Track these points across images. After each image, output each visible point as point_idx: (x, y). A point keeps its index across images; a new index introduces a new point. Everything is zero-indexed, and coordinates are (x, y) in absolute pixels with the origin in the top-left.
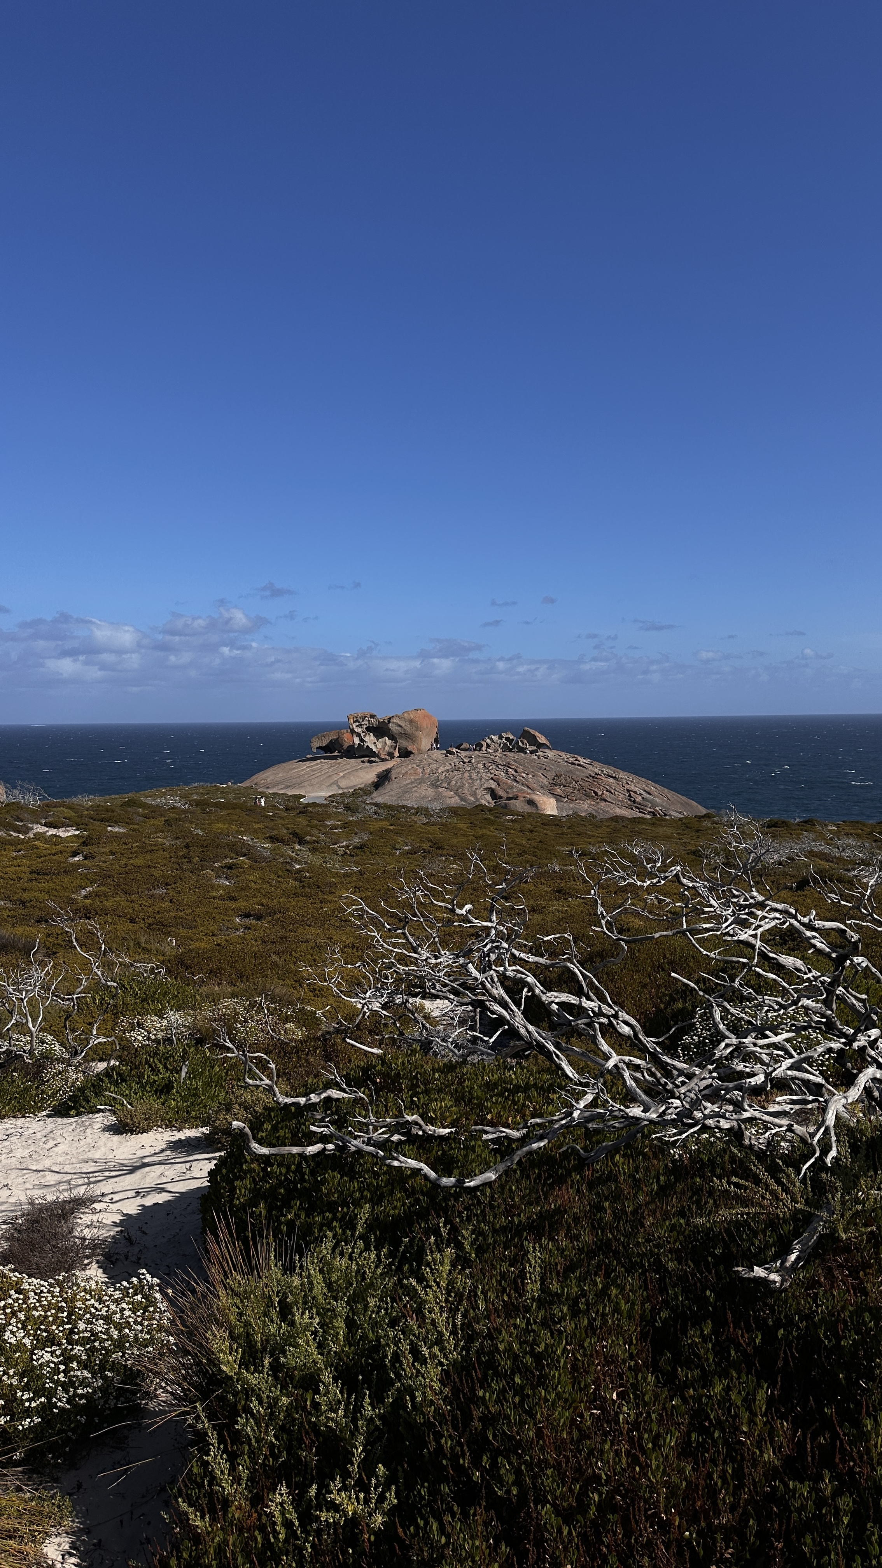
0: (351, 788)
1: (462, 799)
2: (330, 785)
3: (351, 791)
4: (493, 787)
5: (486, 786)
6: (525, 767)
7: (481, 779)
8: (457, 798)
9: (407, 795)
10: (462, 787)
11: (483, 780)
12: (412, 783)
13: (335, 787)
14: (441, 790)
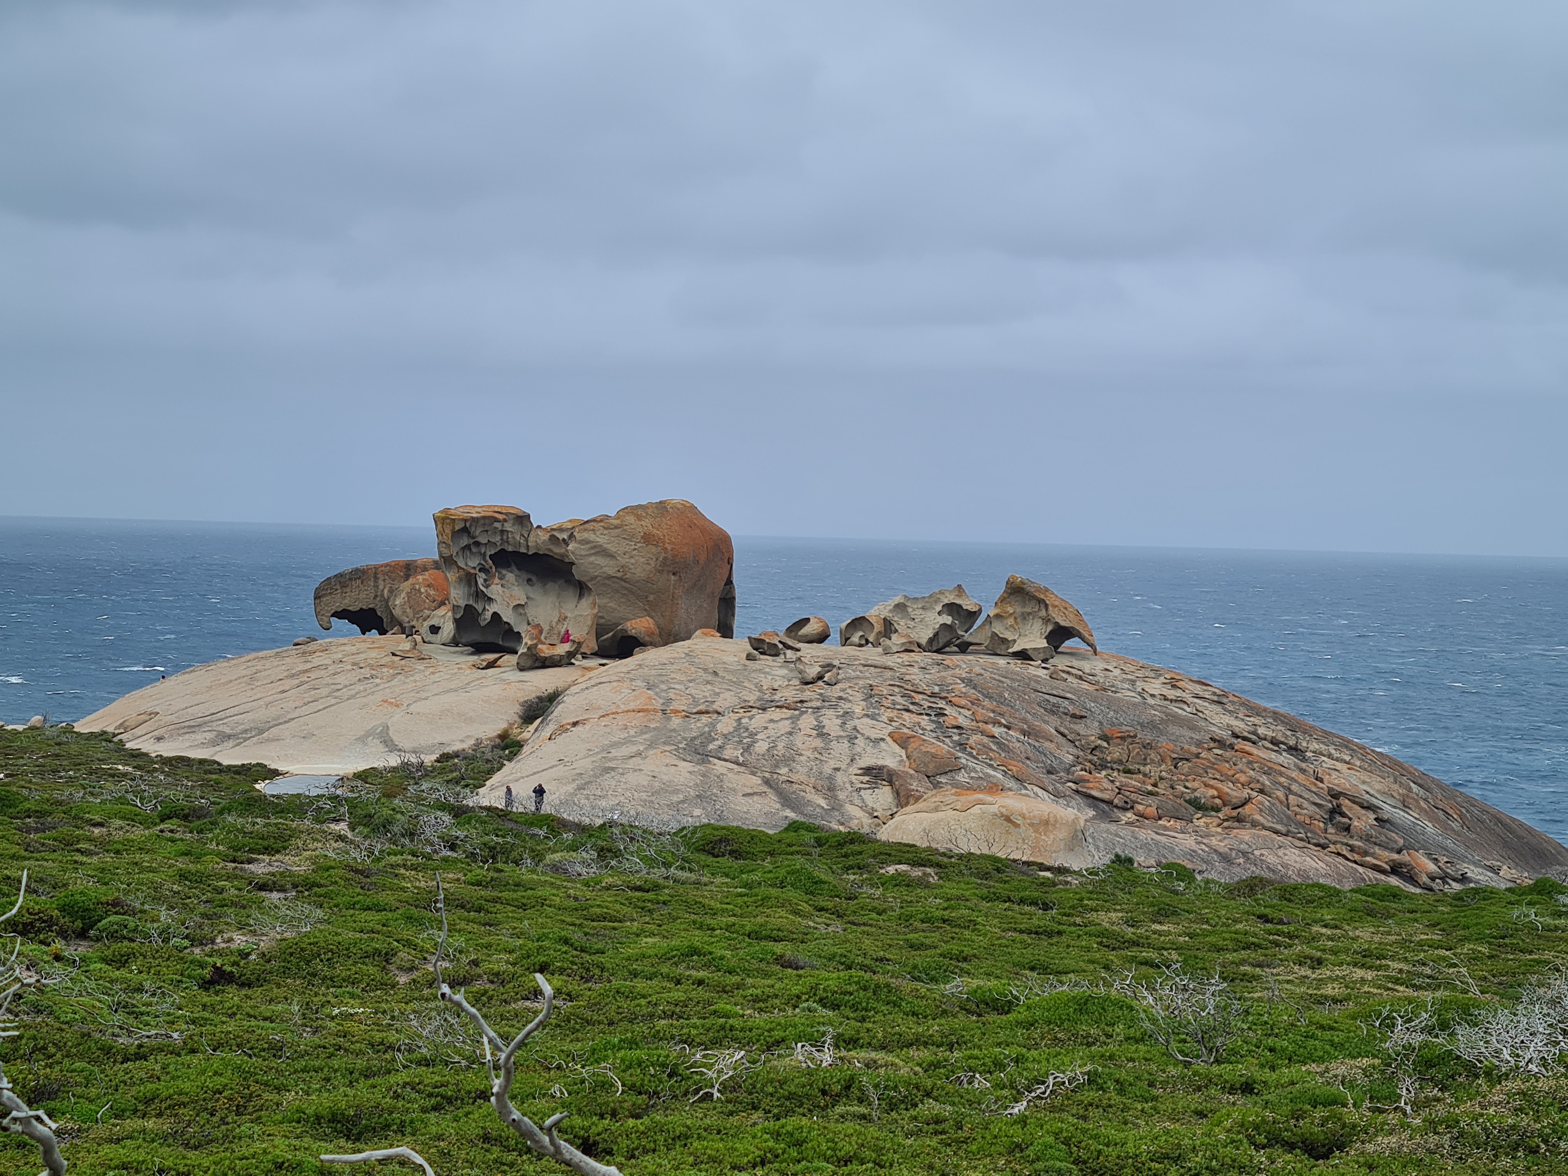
0: (429, 750)
1: (786, 800)
2: (362, 740)
3: (429, 759)
4: (890, 763)
5: (867, 761)
6: (1002, 701)
7: (852, 739)
8: (772, 796)
9: (608, 781)
10: (788, 760)
11: (860, 741)
12: (627, 741)
13: (375, 746)
14: (719, 767)
